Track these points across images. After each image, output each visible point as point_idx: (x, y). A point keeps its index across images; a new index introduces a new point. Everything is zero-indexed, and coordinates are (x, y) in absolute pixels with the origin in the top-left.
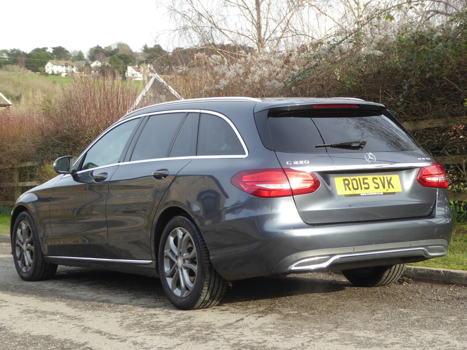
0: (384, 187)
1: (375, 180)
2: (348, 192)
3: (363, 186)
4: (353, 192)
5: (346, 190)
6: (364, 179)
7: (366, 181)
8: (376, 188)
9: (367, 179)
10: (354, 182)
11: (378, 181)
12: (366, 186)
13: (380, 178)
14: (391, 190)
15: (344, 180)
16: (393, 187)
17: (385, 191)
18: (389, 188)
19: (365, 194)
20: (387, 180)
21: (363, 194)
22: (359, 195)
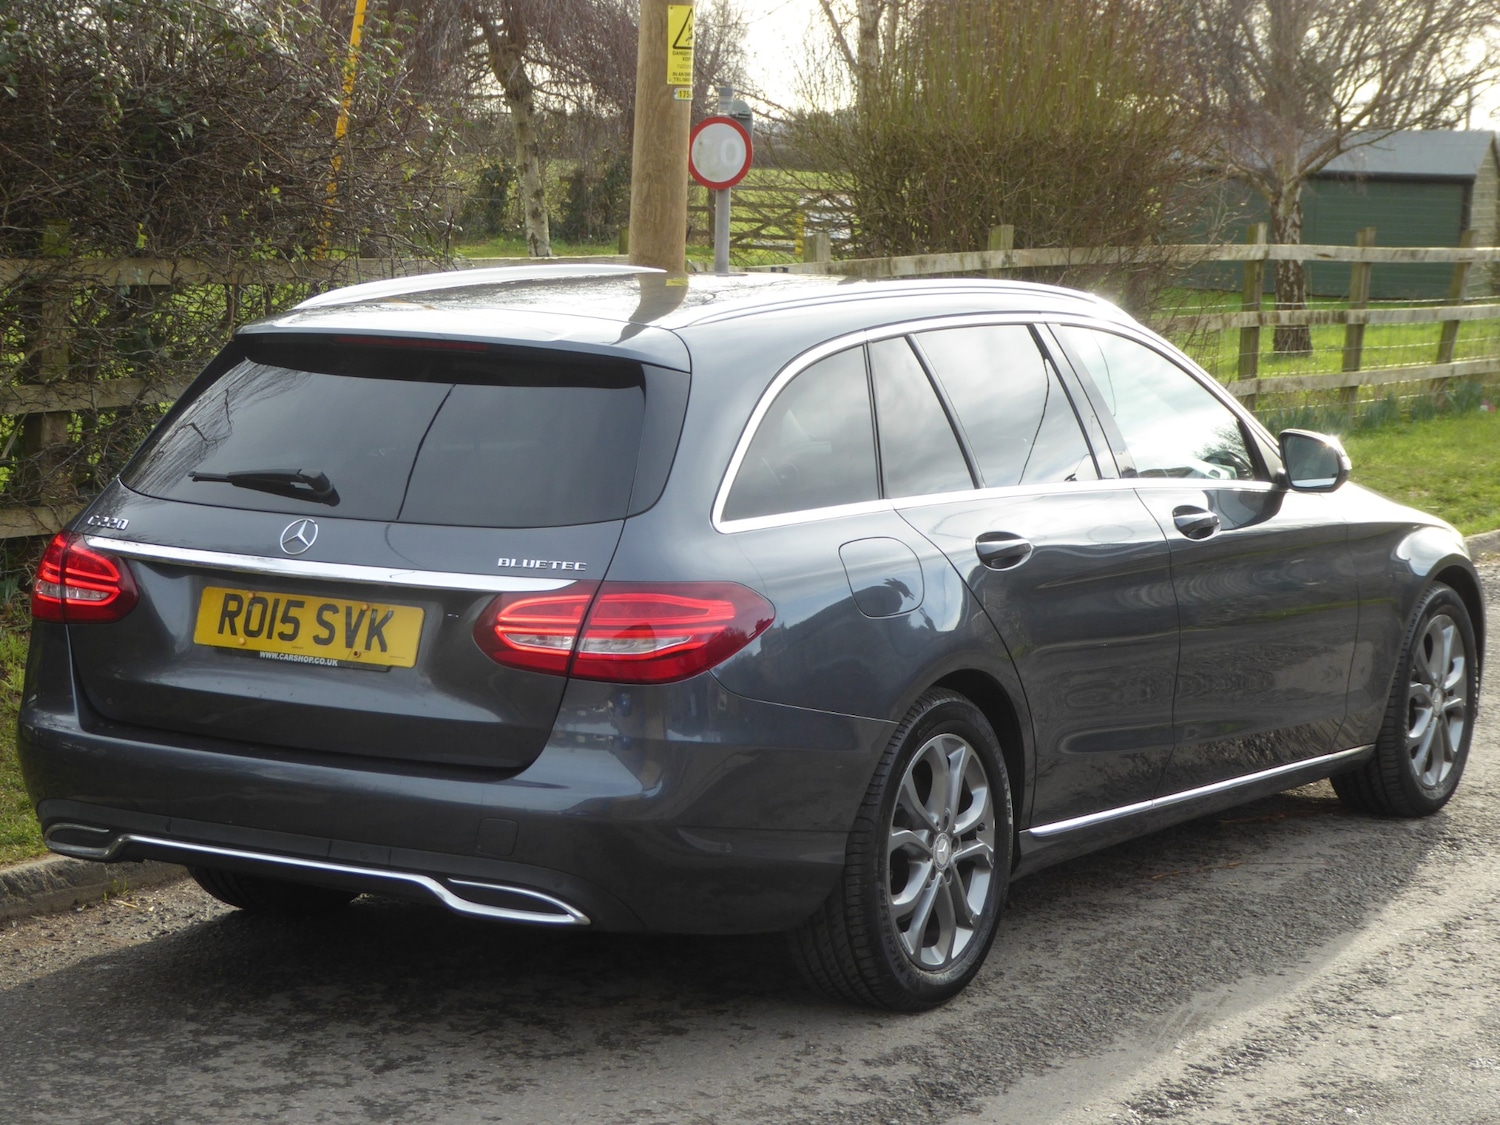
0: (350, 643)
1: (328, 616)
2: (227, 640)
3: (279, 627)
4: (240, 641)
5: (221, 631)
6: (290, 604)
7: (293, 612)
8: (317, 640)
9: (300, 604)
10: (257, 609)
11: (338, 621)
12: (288, 629)
13: (349, 611)
14: (374, 657)
15: (229, 598)
17: (346, 654)
18: (368, 647)
19: (275, 656)
20: (373, 621)
21: (269, 655)
22: (254, 654)
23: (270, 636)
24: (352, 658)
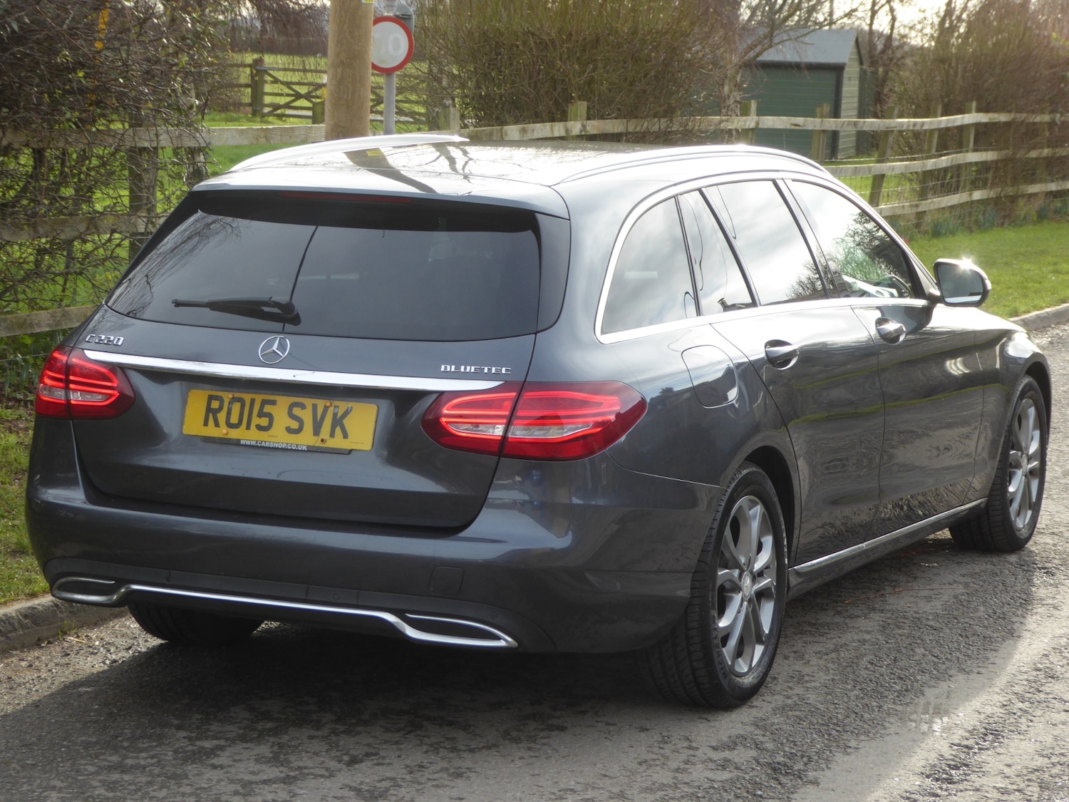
0: (317, 432)
1: (296, 411)
2: (211, 431)
3: (256, 420)
4: (222, 432)
5: (206, 424)
6: (264, 402)
7: (267, 409)
8: (289, 430)
9: (273, 403)
10: (236, 408)
11: (306, 416)
12: (264, 422)
13: (315, 407)
14: (338, 442)
15: (211, 398)
16: (345, 436)
17: (314, 441)
18: (332, 435)
19: (253, 443)
20: (335, 415)
21: (248, 443)
22: (237, 443)
23: (248, 427)
24: (319, 444)
